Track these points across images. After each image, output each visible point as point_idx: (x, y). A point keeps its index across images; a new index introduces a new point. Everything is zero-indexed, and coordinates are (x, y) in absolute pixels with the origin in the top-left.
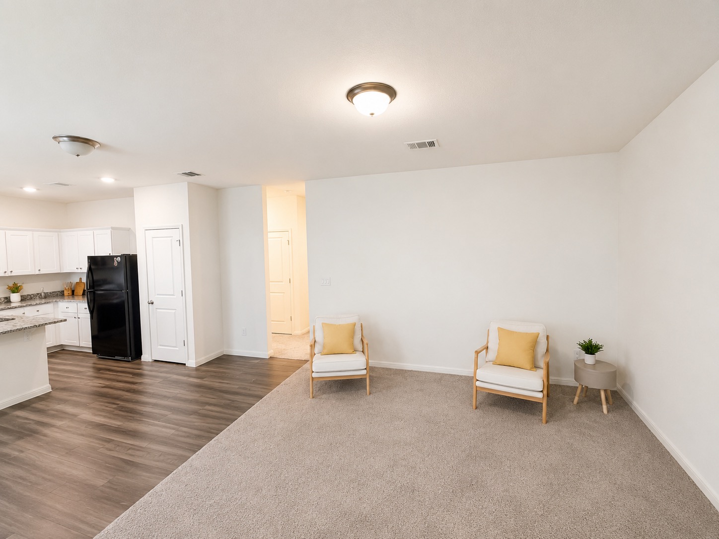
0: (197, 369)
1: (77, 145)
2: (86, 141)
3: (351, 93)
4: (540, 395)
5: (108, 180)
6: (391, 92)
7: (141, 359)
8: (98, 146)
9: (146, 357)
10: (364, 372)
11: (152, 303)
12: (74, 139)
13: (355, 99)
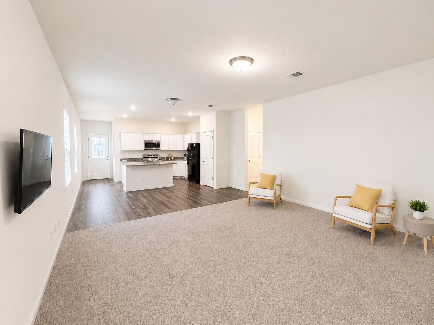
0: (216, 190)
1: (173, 101)
2: (176, 99)
3: (231, 62)
4: (369, 227)
5: (190, 114)
6: (252, 60)
7: (200, 183)
8: (178, 100)
9: (201, 183)
10: (273, 199)
11: (204, 162)
12: (172, 99)
13: (233, 64)
